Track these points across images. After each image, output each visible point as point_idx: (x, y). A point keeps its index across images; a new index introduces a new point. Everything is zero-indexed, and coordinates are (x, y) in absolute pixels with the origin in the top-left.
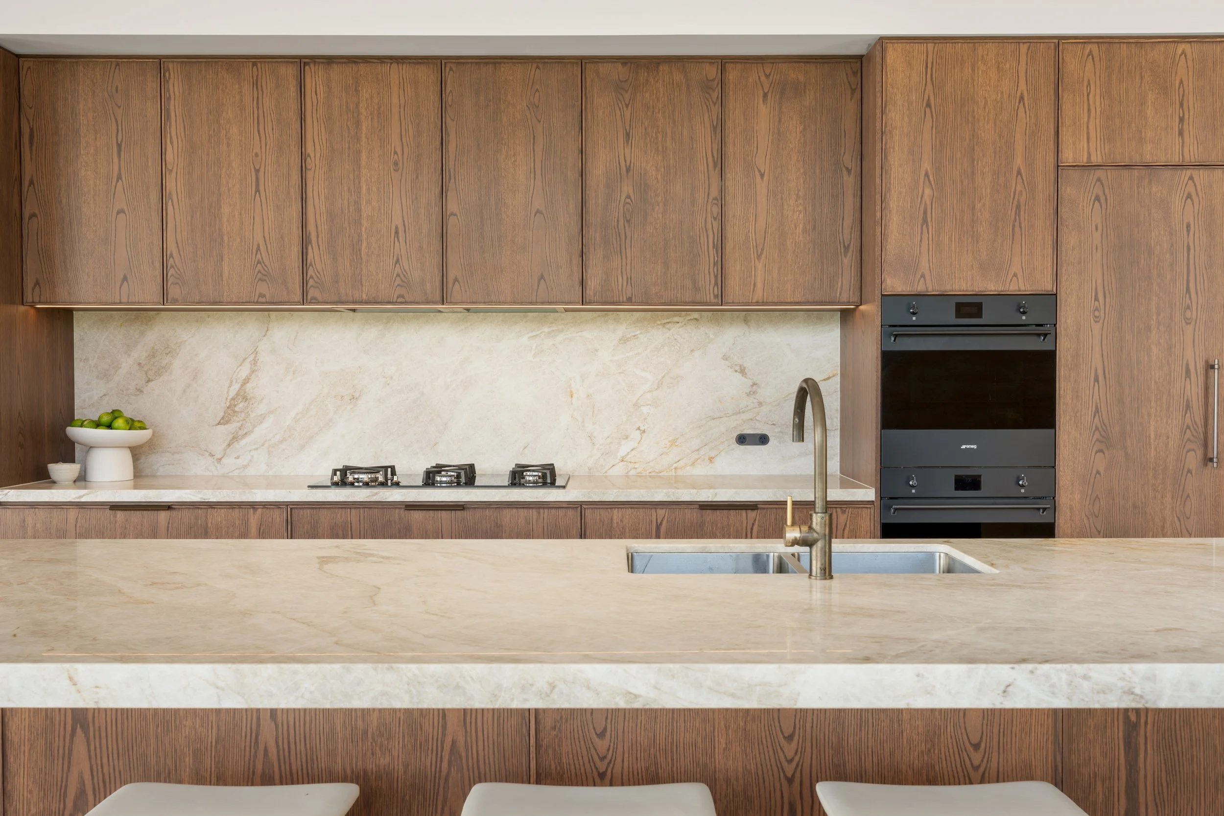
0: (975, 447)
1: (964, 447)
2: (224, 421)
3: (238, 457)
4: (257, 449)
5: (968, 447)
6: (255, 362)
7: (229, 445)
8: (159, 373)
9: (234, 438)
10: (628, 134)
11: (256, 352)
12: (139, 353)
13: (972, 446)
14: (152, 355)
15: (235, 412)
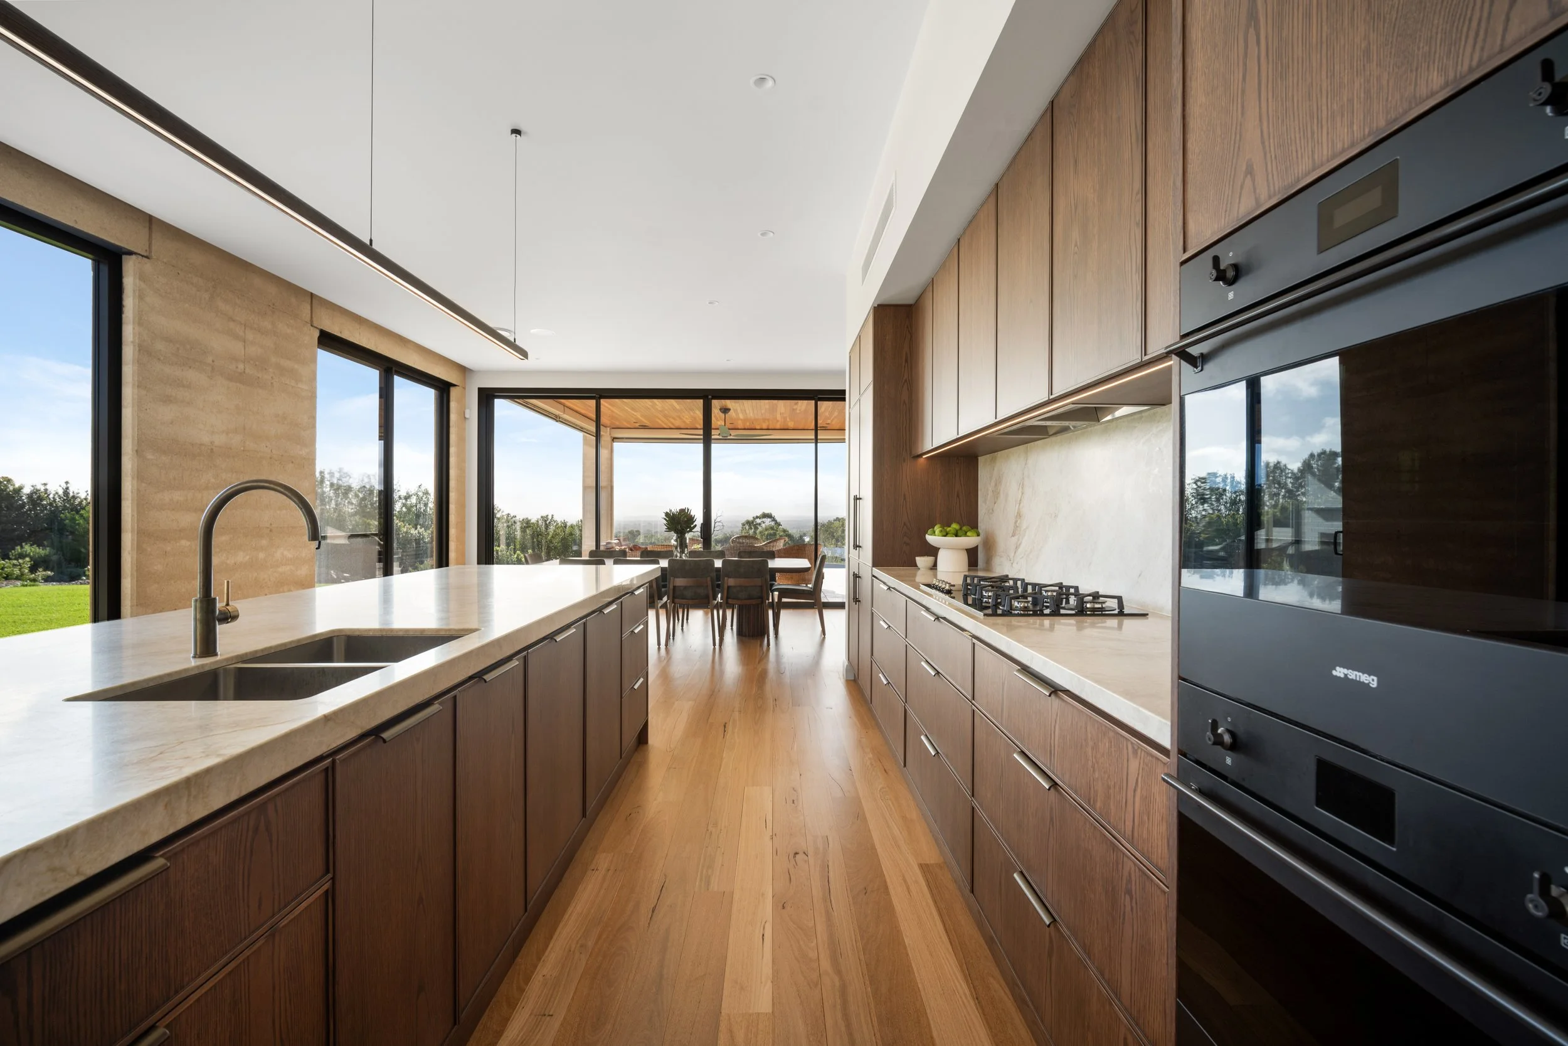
0: (1372, 681)
1: (1339, 672)
2: (1013, 536)
3: (1017, 563)
4: (1023, 557)
5: (1353, 675)
6: (1023, 485)
7: (1015, 552)
8: (997, 498)
9: (1016, 547)
10: (1076, 161)
11: (1023, 479)
12: (993, 484)
13: (1364, 678)
14: (996, 485)
15: (1017, 527)
